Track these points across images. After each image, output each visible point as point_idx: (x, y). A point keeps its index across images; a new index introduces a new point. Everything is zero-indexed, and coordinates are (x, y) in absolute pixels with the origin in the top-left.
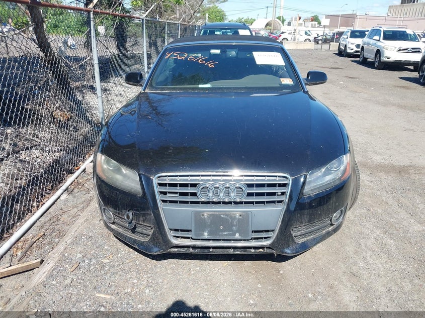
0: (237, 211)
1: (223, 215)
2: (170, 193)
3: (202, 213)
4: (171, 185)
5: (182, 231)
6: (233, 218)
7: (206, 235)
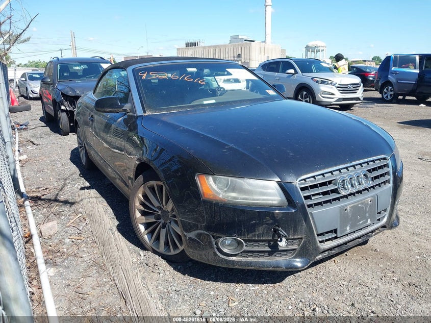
0: (367, 197)
1: (360, 204)
2: (314, 195)
3: (345, 208)
4: (313, 187)
5: (327, 233)
6: (366, 205)
7: (348, 230)
